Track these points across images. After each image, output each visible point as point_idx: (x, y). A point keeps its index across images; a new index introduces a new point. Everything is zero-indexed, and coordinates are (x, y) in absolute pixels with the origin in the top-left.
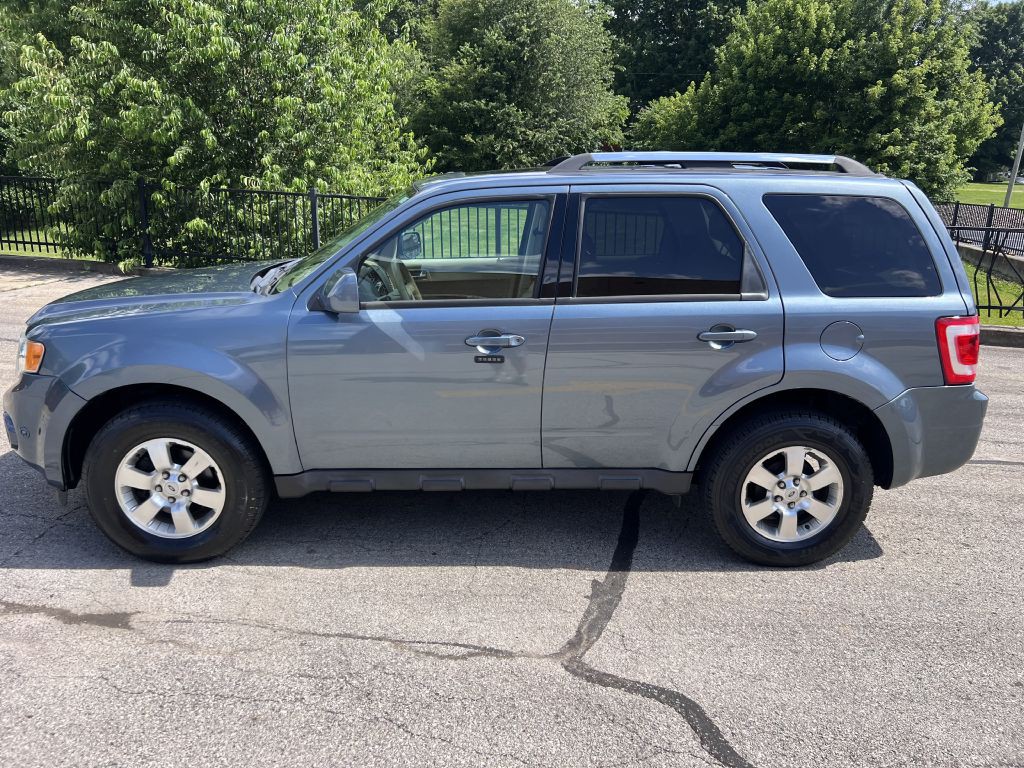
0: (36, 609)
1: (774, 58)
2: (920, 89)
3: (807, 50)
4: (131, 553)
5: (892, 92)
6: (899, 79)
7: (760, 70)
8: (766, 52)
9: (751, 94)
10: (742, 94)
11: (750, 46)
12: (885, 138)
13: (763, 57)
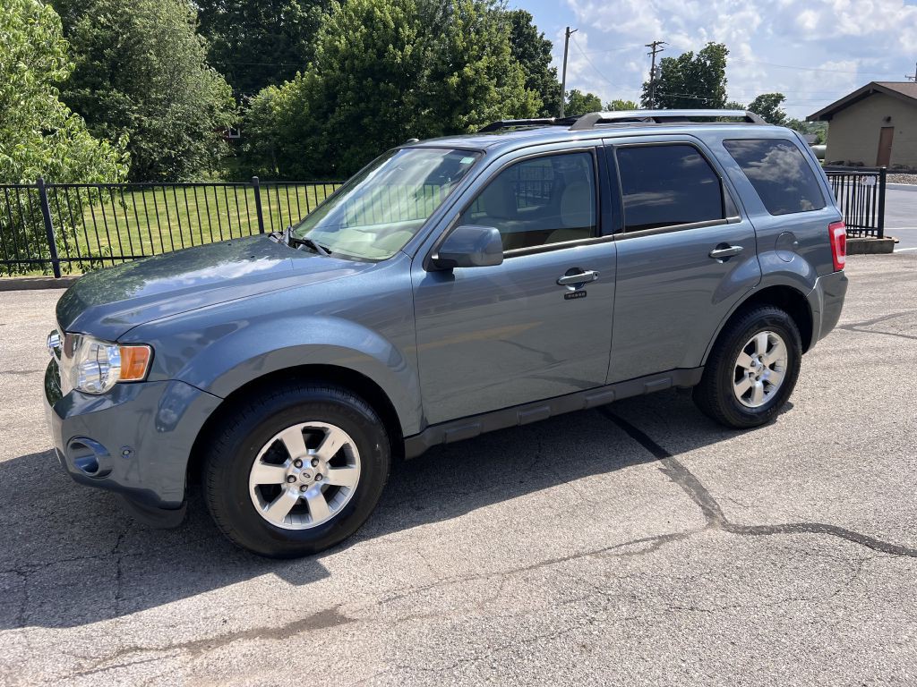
0: (231, 637)
1: (366, 51)
2: (485, 80)
3: (391, 46)
4: (264, 556)
5: (465, 82)
6: (467, 70)
7: (356, 62)
8: (357, 46)
9: (352, 83)
10: (344, 84)
11: (342, 41)
12: (465, 119)
13: (356, 52)
